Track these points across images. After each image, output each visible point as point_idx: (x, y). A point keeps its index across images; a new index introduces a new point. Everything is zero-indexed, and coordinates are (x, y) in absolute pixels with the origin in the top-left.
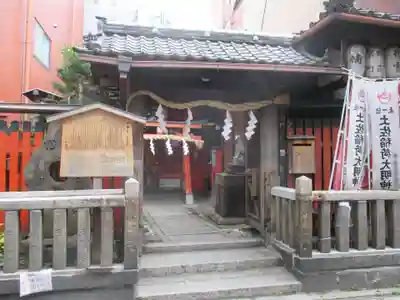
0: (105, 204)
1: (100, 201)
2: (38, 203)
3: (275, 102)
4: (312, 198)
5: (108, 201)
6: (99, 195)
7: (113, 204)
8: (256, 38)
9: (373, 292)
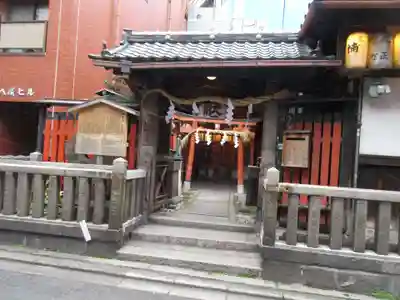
0: (98, 176)
1: (95, 173)
2: (53, 170)
3: (275, 98)
4: (278, 189)
5: (100, 173)
6: (99, 169)
7: (104, 177)
8: (259, 36)
9: (340, 294)
